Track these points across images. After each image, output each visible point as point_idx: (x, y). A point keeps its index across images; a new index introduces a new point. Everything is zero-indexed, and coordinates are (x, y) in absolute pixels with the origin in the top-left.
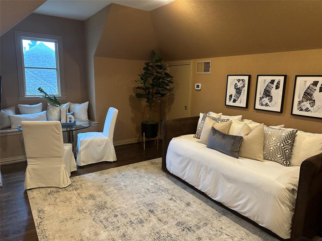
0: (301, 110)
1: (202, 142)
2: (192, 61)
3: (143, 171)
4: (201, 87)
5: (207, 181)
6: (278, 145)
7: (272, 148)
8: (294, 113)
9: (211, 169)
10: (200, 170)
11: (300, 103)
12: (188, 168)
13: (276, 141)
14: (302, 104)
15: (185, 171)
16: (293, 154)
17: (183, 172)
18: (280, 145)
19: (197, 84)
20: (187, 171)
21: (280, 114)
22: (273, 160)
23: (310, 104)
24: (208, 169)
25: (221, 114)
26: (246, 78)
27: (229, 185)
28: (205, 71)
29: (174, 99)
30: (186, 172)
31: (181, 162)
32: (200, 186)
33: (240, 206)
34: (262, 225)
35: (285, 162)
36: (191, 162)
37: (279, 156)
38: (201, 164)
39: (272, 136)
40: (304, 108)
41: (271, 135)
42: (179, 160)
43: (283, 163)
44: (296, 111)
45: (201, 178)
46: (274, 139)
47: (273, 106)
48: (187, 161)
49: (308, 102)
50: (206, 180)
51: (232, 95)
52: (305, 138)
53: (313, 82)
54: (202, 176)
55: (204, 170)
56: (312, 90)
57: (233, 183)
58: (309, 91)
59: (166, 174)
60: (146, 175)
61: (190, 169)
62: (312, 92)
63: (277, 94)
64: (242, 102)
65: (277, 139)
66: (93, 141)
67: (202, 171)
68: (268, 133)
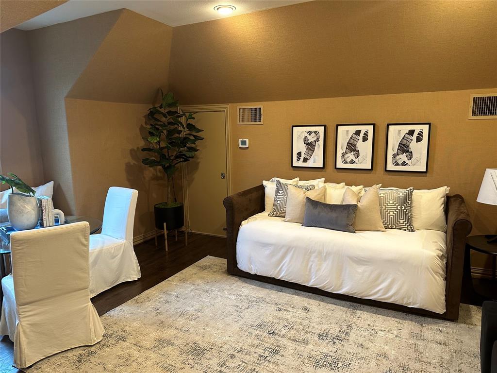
0: (397, 164)
1: (292, 220)
2: (228, 107)
3: (199, 282)
4: (249, 144)
5: (323, 271)
6: (399, 208)
7: (391, 213)
8: (388, 169)
9: (328, 254)
10: (309, 258)
11: (394, 156)
12: (287, 259)
13: (395, 204)
14: (398, 157)
15: (281, 266)
16: (414, 216)
17: (277, 268)
18: (401, 208)
19: (241, 140)
20: (286, 264)
21: (370, 171)
22: (394, 227)
23: (406, 156)
24: (323, 254)
25: (298, 179)
26: (321, 130)
27: (361, 269)
28: (252, 120)
29: (198, 163)
30: (283, 265)
31: (272, 254)
32: (312, 281)
33: (382, 291)
34: (413, 307)
35: (409, 227)
36: (291, 250)
37: (402, 221)
38: (309, 251)
39: (388, 198)
40: (400, 162)
41: (385, 199)
42: (267, 252)
43: (407, 228)
44: (391, 167)
45: (312, 269)
46: (391, 202)
47: (362, 162)
48: (283, 250)
49: (404, 154)
50: (323, 269)
51: (301, 152)
52: (422, 196)
53: (409, 131)
54: (313, 266)
55: (316, 257)
56: (408, 140)
57: (366, 265)
58: (405, 141)
59: (238, 279)
60: (211, 287)
61: (290, 261)
62: (408, 143)
63: (365, 148)
64: (316, 160)
65: (395, 202)
66: (102, 250)
67: (312, 259)
68: (380, 197)
